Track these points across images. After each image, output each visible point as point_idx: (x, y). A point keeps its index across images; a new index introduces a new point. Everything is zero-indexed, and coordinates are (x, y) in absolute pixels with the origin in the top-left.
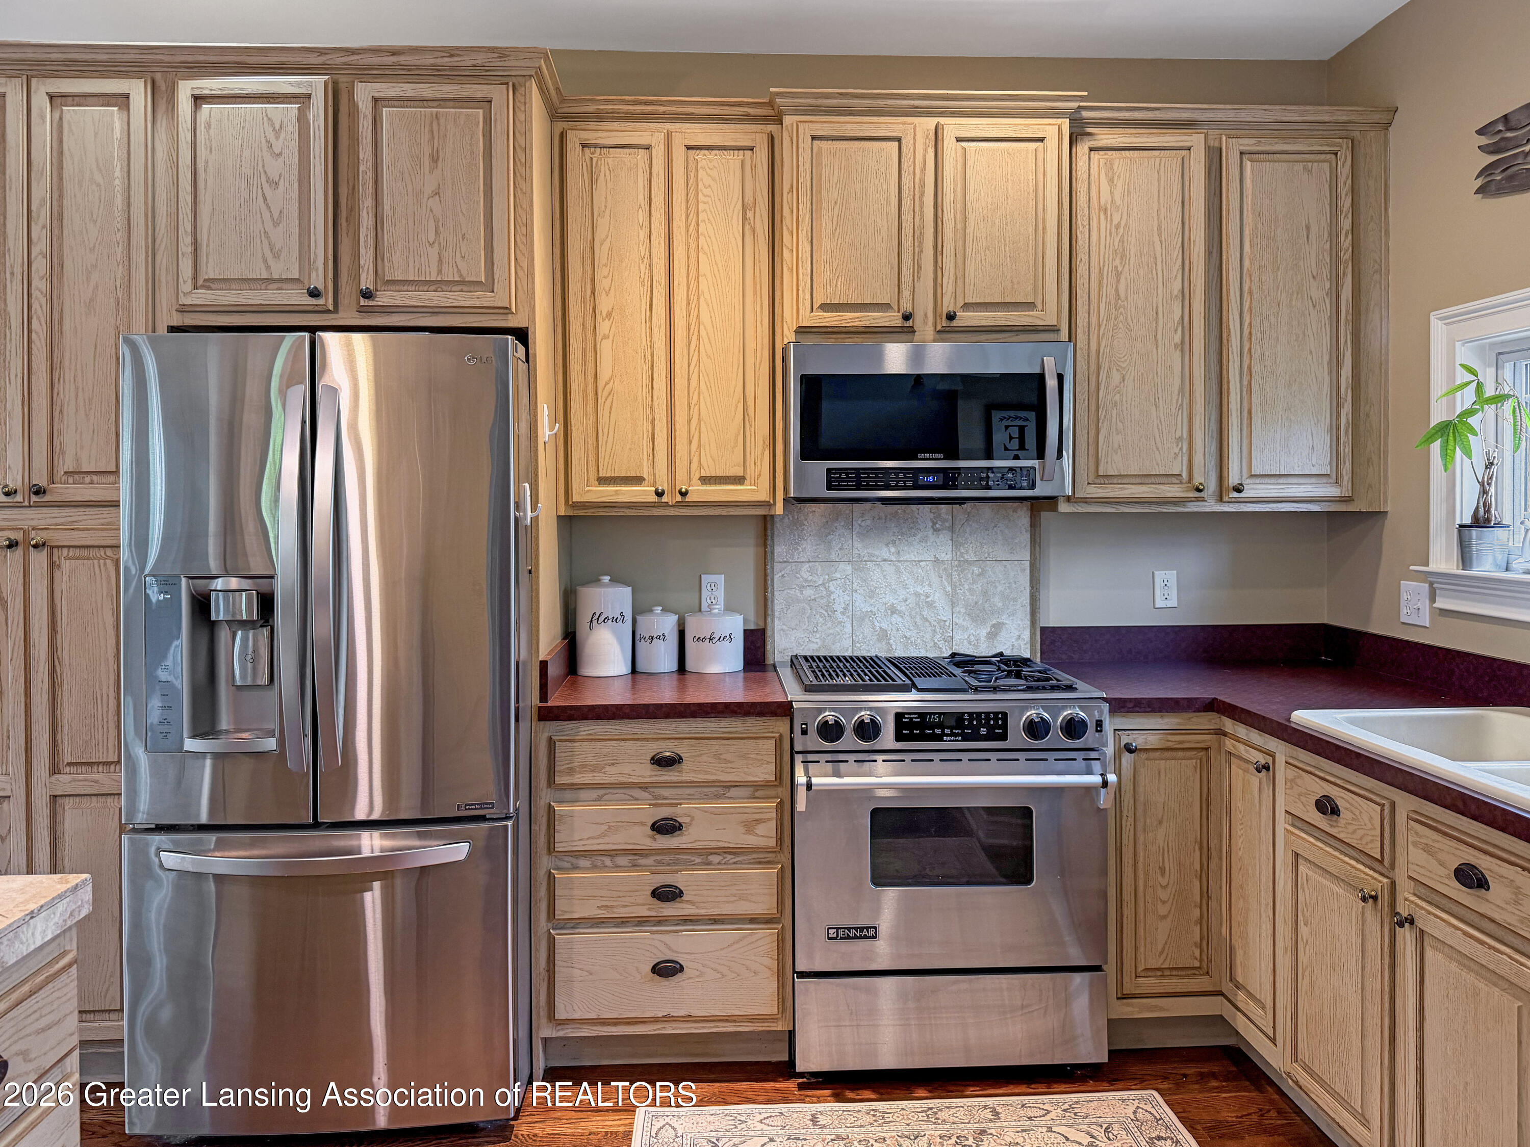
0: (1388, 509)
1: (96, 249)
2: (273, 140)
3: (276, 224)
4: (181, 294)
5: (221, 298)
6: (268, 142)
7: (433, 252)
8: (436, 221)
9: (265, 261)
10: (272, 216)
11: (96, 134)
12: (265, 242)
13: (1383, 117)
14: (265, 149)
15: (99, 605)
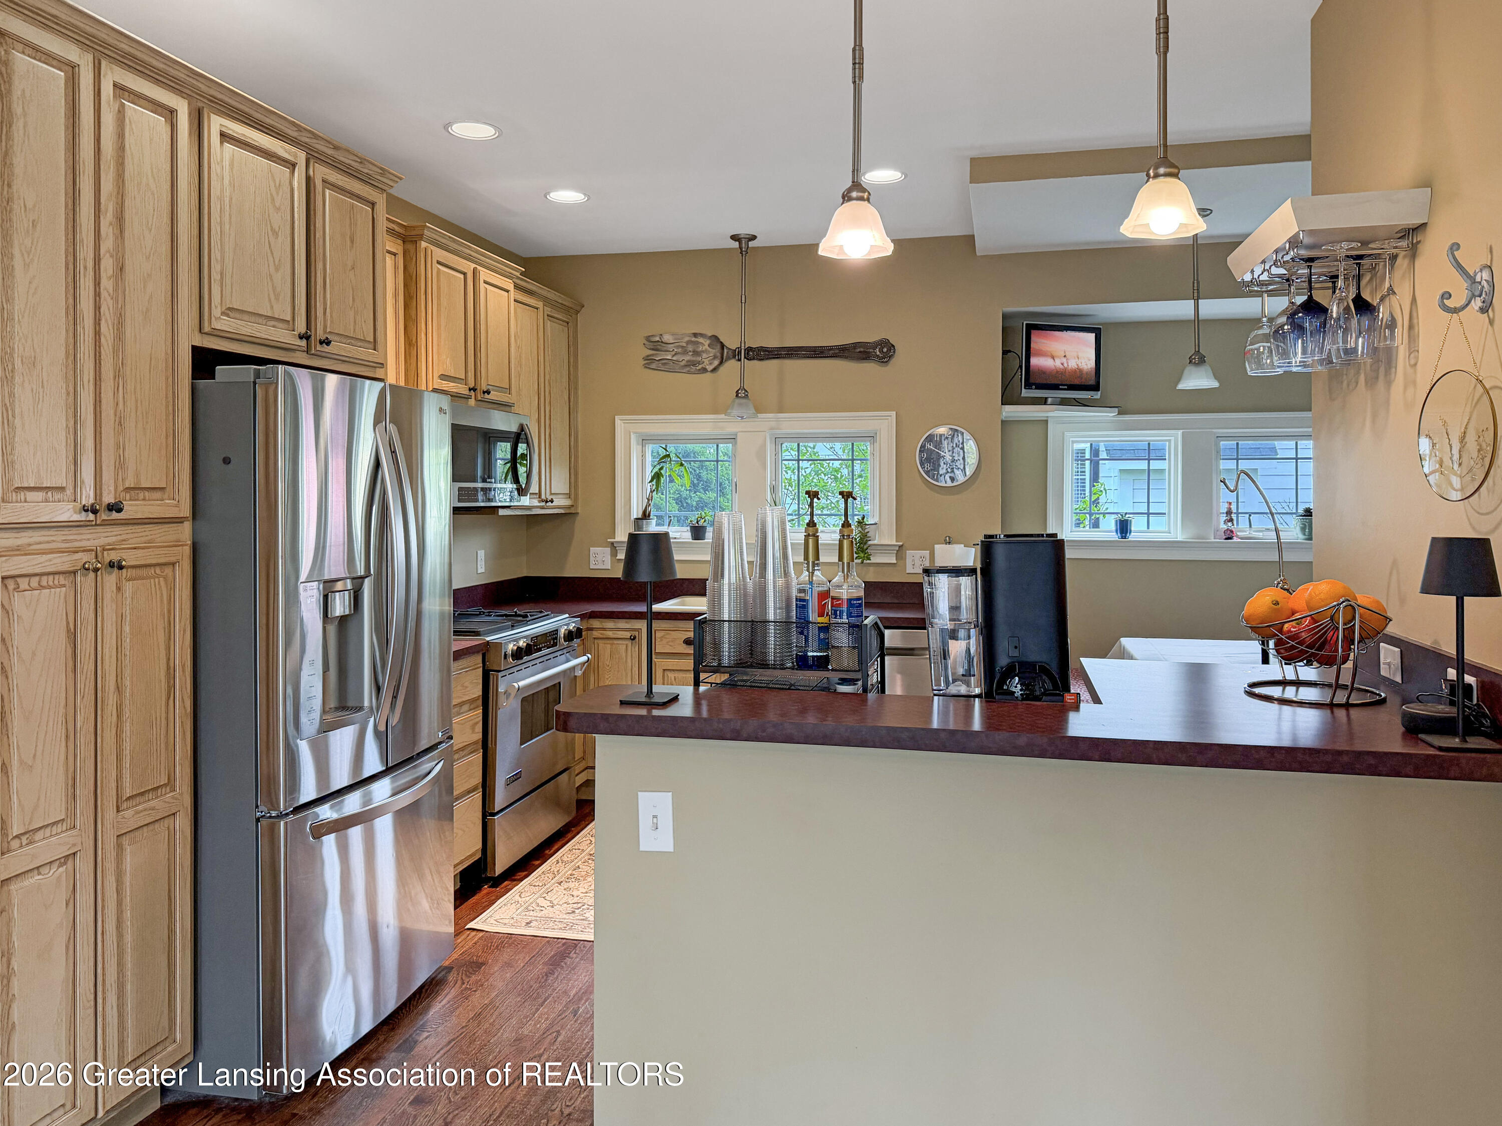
0: (579, 511)
1: (151, 259)
2: (274, 193)
3: (277, 269)
4: (213, 319)
5: (241, 328)
6: (271, 194)
7: (352, 313)
8: (353, 289)
9: (270, 300)
10: (274, 261)
11: (151, 140)
12: (270, 284)
13: (578, 308)
14: (270, 201)
15: (155, 626)
